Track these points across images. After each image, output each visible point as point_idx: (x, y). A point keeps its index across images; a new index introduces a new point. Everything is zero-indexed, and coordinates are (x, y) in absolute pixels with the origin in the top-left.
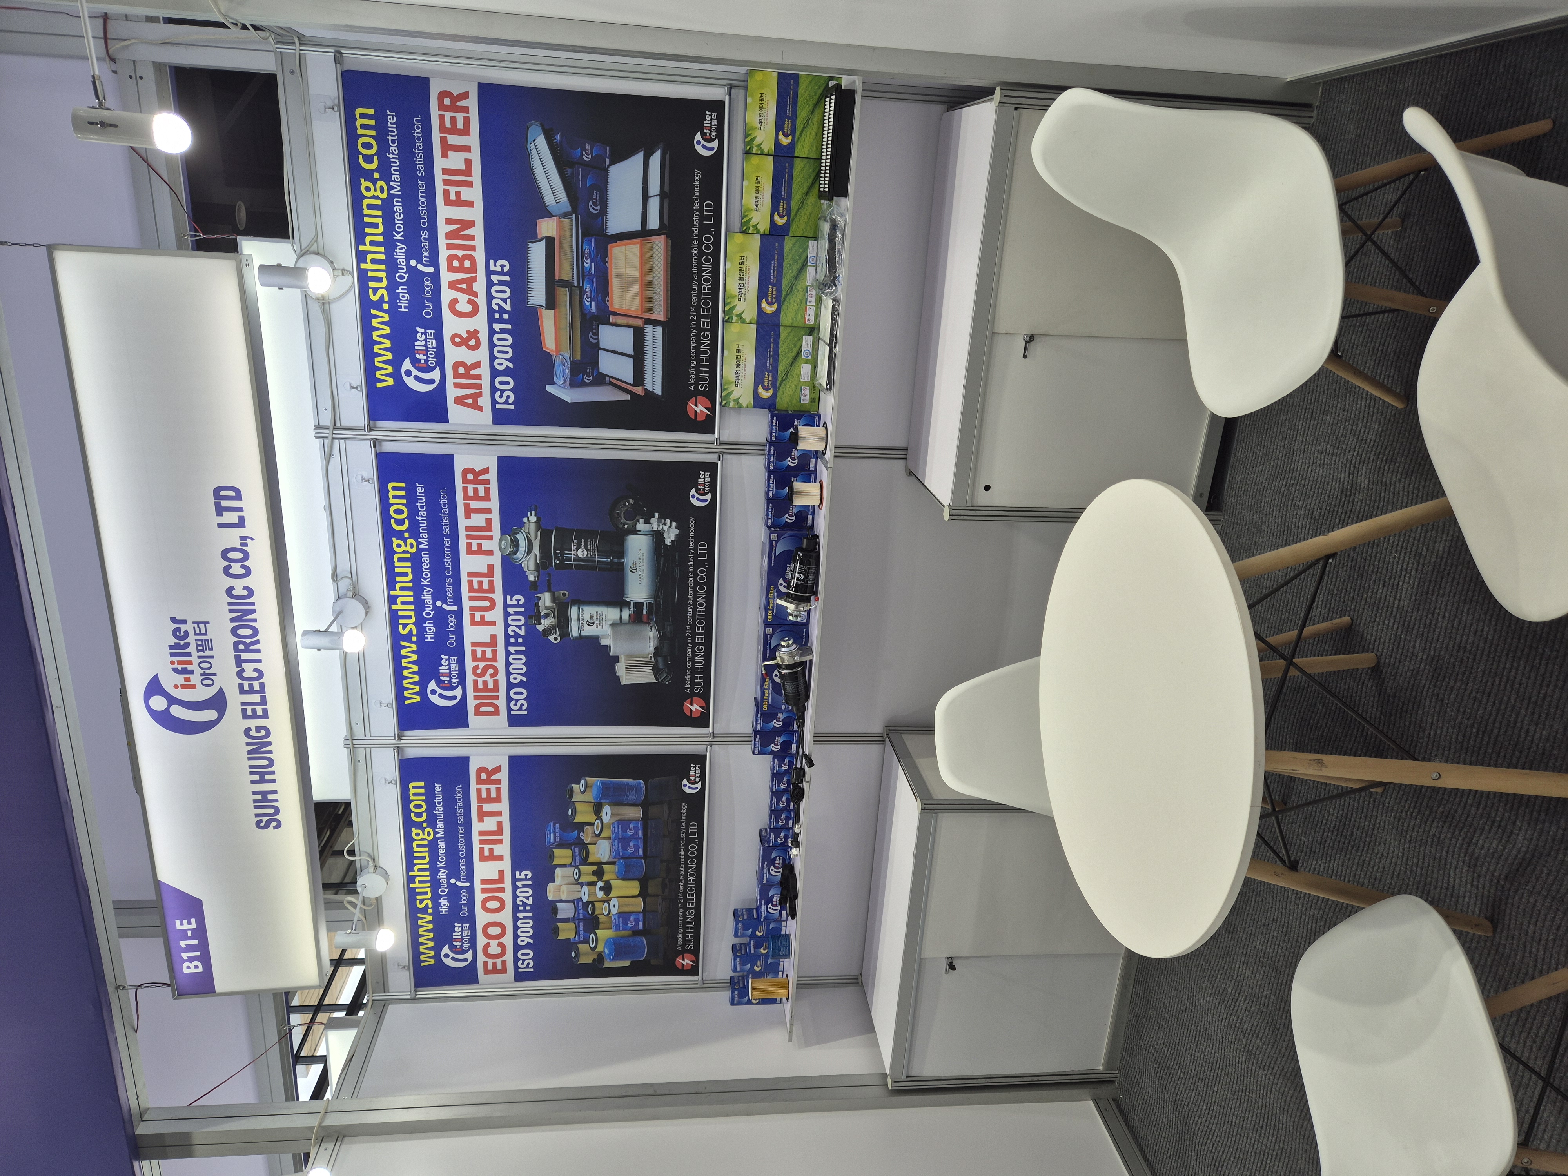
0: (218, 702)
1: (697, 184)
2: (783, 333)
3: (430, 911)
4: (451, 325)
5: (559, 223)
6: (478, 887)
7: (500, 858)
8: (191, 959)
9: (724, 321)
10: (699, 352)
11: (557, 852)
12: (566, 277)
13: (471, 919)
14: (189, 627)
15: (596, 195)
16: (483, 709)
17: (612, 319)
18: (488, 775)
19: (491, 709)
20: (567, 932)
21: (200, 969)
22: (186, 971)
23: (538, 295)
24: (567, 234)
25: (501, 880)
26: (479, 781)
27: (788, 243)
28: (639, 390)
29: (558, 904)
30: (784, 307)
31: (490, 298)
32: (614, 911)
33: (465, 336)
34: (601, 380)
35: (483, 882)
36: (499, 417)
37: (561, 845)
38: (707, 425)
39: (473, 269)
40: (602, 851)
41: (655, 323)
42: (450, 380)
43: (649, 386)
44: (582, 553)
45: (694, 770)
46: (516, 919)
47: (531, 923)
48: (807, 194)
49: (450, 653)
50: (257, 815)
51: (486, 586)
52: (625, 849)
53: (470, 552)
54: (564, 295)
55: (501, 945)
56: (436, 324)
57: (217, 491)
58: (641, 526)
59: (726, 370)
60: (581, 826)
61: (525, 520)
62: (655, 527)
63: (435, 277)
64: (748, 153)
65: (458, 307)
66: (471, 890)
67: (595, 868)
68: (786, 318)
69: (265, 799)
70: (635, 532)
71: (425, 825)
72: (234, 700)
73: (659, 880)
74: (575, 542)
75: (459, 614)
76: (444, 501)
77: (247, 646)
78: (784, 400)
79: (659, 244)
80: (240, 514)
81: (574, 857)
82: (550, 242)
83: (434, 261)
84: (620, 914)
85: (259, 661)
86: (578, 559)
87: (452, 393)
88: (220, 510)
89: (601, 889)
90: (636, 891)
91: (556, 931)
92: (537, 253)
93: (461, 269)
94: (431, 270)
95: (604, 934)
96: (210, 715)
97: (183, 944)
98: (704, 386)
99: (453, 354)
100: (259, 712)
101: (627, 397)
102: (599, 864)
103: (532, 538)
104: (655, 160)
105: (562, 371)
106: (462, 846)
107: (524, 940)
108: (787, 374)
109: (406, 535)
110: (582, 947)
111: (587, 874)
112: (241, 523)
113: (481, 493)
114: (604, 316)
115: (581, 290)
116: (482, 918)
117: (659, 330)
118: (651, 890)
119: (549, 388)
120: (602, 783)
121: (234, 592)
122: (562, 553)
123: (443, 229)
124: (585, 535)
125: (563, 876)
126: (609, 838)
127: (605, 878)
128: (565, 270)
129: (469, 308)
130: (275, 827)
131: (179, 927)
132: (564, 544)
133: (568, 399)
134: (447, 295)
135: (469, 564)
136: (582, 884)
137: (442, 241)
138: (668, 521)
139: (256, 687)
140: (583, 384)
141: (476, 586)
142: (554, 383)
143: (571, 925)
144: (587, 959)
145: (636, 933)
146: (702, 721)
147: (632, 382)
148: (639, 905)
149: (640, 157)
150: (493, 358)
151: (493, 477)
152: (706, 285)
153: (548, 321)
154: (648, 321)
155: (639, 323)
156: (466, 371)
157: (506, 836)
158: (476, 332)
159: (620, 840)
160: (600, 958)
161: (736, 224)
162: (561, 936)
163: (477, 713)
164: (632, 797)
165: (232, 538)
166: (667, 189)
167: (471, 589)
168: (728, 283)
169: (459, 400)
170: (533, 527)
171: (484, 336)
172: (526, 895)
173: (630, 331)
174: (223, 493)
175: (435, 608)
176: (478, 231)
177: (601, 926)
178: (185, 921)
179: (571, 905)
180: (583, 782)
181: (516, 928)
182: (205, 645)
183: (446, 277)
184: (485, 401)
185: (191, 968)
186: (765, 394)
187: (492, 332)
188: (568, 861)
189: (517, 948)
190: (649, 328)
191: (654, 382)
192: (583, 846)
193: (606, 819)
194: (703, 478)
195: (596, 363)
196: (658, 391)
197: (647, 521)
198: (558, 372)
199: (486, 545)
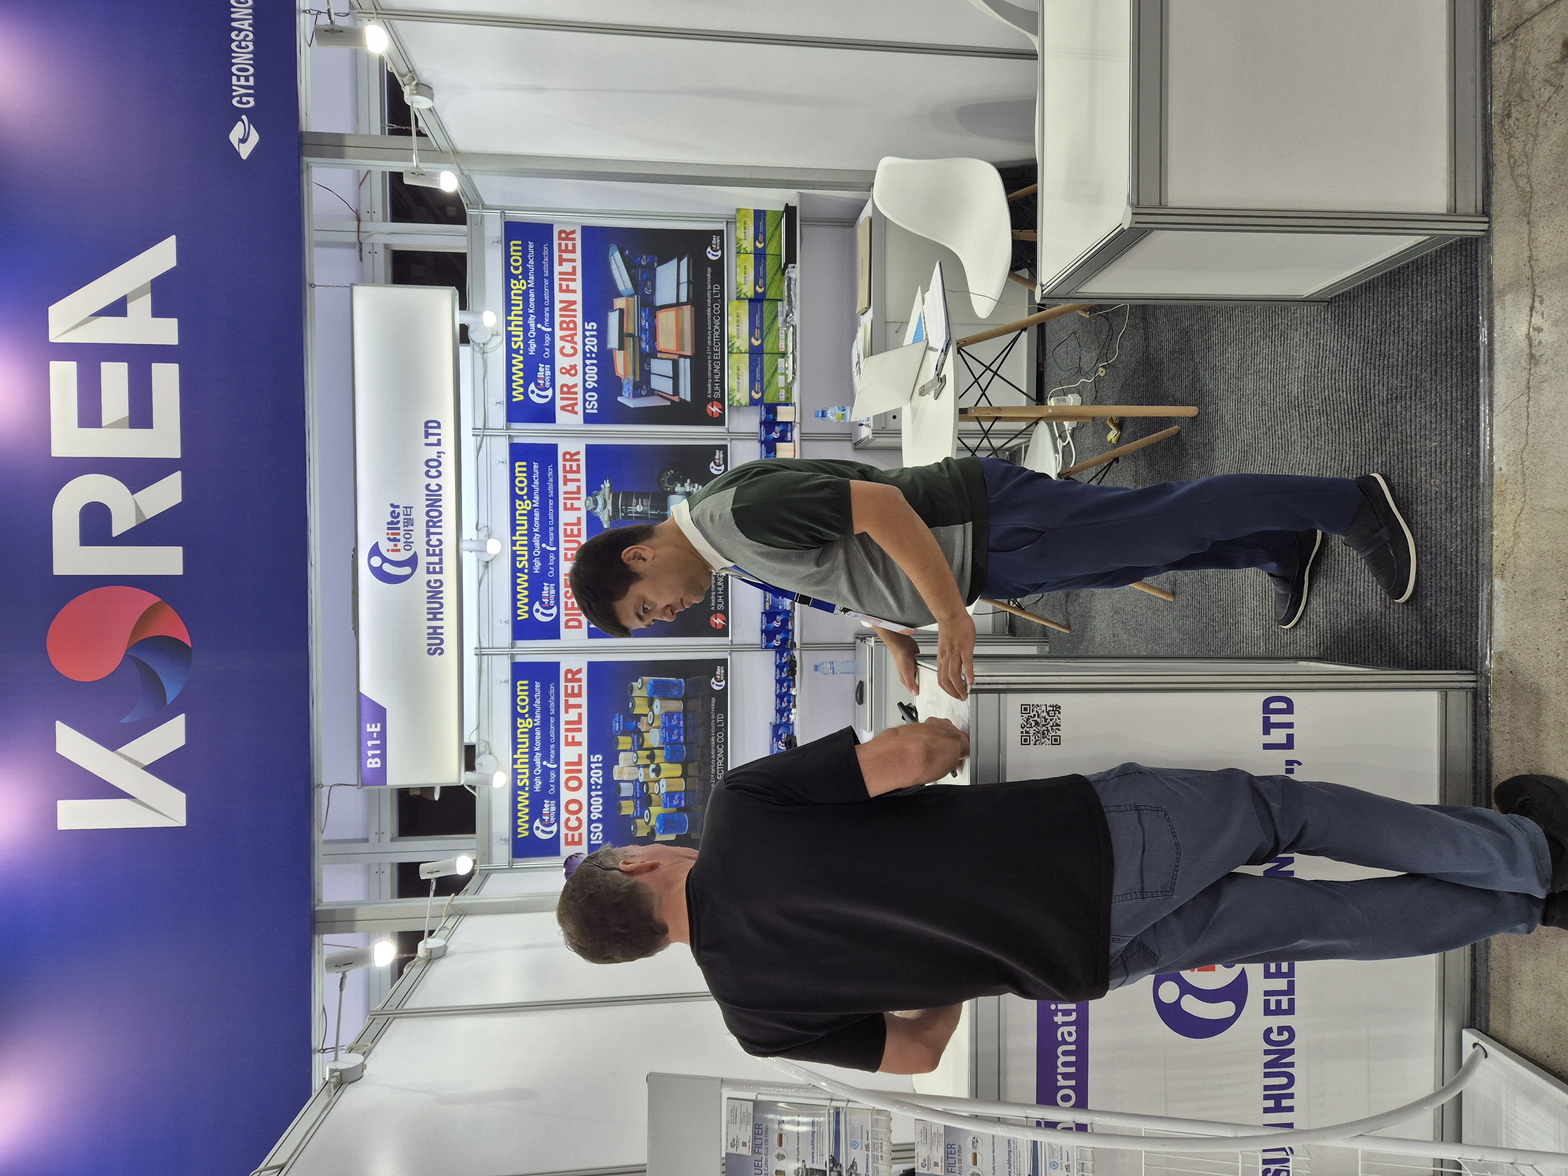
0: (412, 562)
1: (709, 275)
2: (766, 358)
3: (527, 789)
4: (561, 362)
5: (627, 300)
6: (563, 768)
7: (579, 744)
8: (374, 756)
9: (728, 352)
10: (713, 374)
11: (621, 738)
12: (631, 331)
13: (556, 797)
14: (400, 510)
15: (649, 284)
16: (571, 624)
17: (659, 355)
18: (573, 675)
19: (576, 623)
20: (628, 808)
21: (379, 765)
22: (369, 766)
23: (613, 341)
24: (631, 307)
25: (579, 763)
26: (567, 680)
27: (766, 305)
28: (676, 399)
29: (621, 784)
30: (766, 341)
31: (584, 345)
32: (663, 791)
33: (568, 368)
34: (652, 393)
35: (567, 764)
36: (589, 419)
37: (624, 734)
38: (719, 421)
39: (575, 329)
40: (653, 738)
41: (685, 357)
42: (558, 395)
43: (682, 397)
44: (639, 508)
45: (720, 670)
46: (590, 797)
47: (601, 800)
48: (775, 274)
49: (550, 581)
50: (429, 645)
51: (575, 532)
52: (670, 736)
53: (566, 509)
54: (629, 342)
55: (578, 819)
56: (551, 362)
57: (427, 423)
58: (678, 488)
59: (731, 382)
60: (638, 717)
61: (602, 486)
62: (688, 490)
63: (552, 334)
64: (738, 253)
65: (565, 351)
66: (557, 770)
67: (648, 752)
68: (767, 348)
69: (435, 633)
70: (674, 493)
71: (527, 716)
72: (423, 560)
73: (696, 764)
74: (634, 501)
75: (557, 553)
76: (550, 474)
77: (435, 523)
78: (768, 399)
79: (687, 311)
80: (439, 437)
81: (633, 742)
82: (621, 311)
83: (552, 324)
84: (668, 794)
85: (441, 534)
86: (637, 512)
87: (559, 403)
88: (427, 435)
89: (654, 770)
90: (679, 773)
91: (620, 808)
92: (613, 319)
93: (568, 329)
94: (550, 330)
95: (656, 810)
96: (406, 570)
97: (370, 743)
98: (717, 395)
99: (561, 379)
100: (438, 570)
101: (669, 403)
102: (652, 749)
103: (607, 499)
104: (684, 263)
105: (628, 388)
106: (552, 734)
107: (596, 815)
108: (769, 383)
109: (525, 497)
110: (639, 821)
111: (643, 758)
112: (439, 443)
113: (575, 468)
114: (654, 353)
115: (640, 339)
116: (565, 795)
117: (688, 361)
118: (690, 772)
119: (620, 399)
120: (654, 681)
121: (430, 488)
122: (626, 509)
123: (558, 306)
124: (642, 495)
125: (625, 760)
126: (658, 727)
127: (656, 761)
128: (630, 327)
129: (572, 351)
130: (441, 654)
131: (369, 730)
132: (627, 503)
133: (631, 405)
134: (558, 344)
135: (565, 517)
136: (639, 767)
137: (557, 313)
138: (696, 485)
139: (437, 552)
140: (641, 396)
141: (569, 532)
142: (622, 395)
143: (630, 803)
144: (642, 833)
145: (680, 810)
146: (723, 632)
147: (671, 393)
148: (681, 785)
149: (675, 261)
150: (585, 381)
151: (582, 457)
152: (717, 334)
153: (620, 359)
154: (681, 356)
155: (676, 357)
156: (569, 389)
157: (584, 726)
158: (575, 365)
159: (667, 728)
160: (652, 833)
161: (734, 296)
162: (624, 812)
163: (567, 627)
164: (675, 693)
165: (432, 452)
166: (691, 278)
167: (566, 535)
168: (731, 329)
169: (563, 408)
170: (607, 491)
171: (580, 368)
172: (597, 776)
173: (671, 362)
174: (430, 425)
175: (541, 549)
176: (579, 307)
177: (653, 803)
178: (373, 725)
179: (631, 785)
180: (640, 680)
181: (590, 805)
182: (409, 522)
183: (558, 333)
184: (579, 408)
185: (373, 763)
186: (757, 396)
187: (585, 365)
188: (629, 747)
189: (590, 822)
190: (682, 360)
191: (686, 393)
192: (640, 733)
193: (657, 711)
194: (719, 455)
195: (648, 382)
196: (689, 399)
197: (682, 485)
198: (625, 389)
199: (577, 504)
